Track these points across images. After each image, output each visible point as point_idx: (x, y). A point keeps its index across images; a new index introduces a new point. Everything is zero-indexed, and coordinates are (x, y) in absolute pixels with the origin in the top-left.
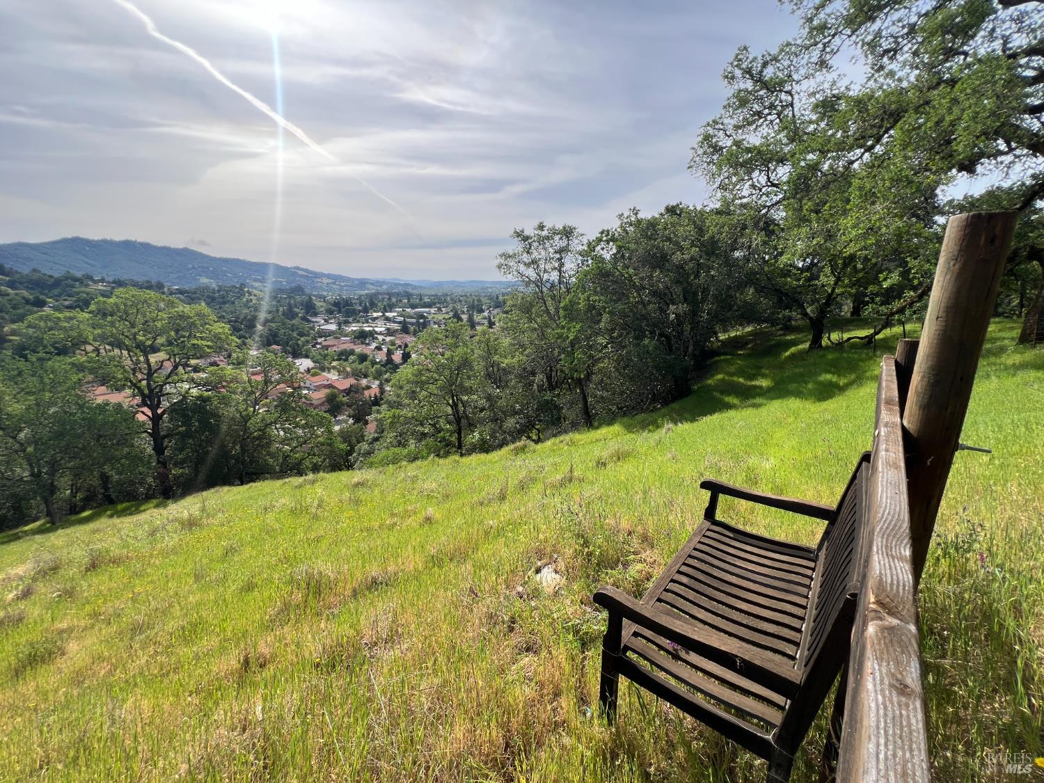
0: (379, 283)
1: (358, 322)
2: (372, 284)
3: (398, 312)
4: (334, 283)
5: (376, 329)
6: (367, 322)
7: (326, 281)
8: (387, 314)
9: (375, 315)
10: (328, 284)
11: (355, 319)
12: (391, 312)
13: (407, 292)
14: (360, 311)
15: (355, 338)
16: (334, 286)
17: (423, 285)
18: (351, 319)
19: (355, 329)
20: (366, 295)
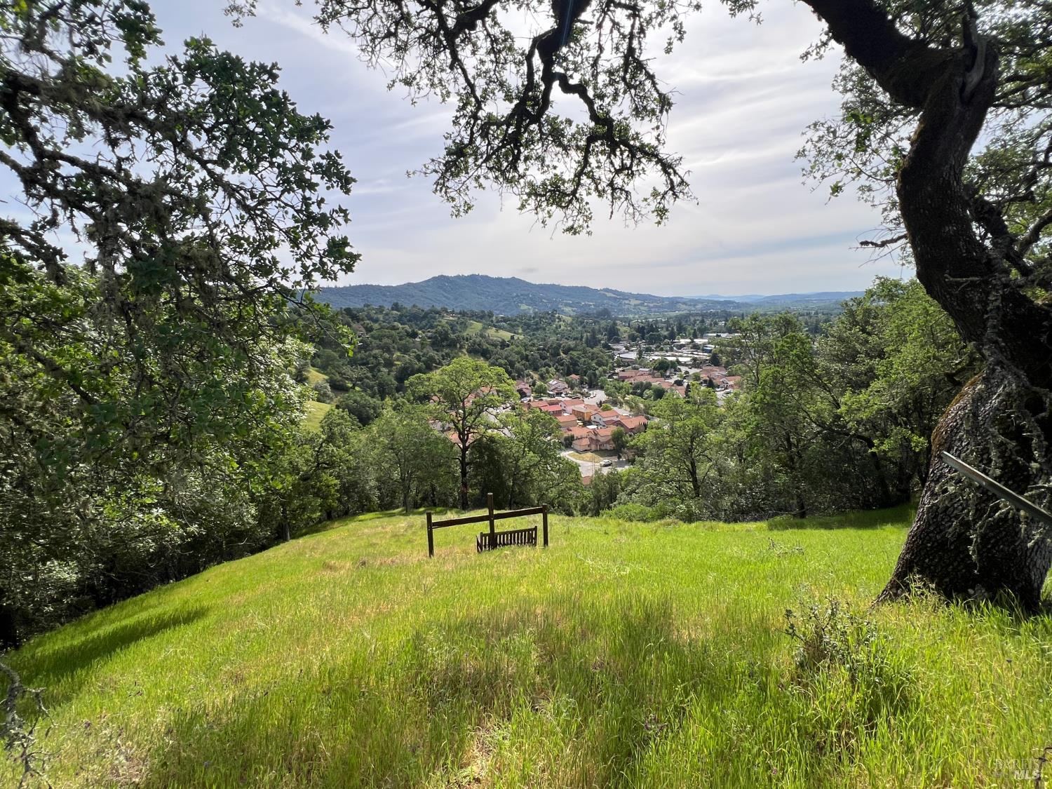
0: (694, 302)
1: (662, 350)
2: (685, 303)
3: (710, 338)
4: (642, 304)
5: (681, 359)
6: (672, 350)
7: (633, 302)
8: (698, 341)
9: (683, 341)
10: (635, 305)
11: (658, 347)
12: (702, 337)
13: (725, 312)
14: (665, 337)
15: (655, 369)
16: (642, 308)
17: (748, 301)
18: (653, 347)
19: (656, 358)
20: (676, 317)
